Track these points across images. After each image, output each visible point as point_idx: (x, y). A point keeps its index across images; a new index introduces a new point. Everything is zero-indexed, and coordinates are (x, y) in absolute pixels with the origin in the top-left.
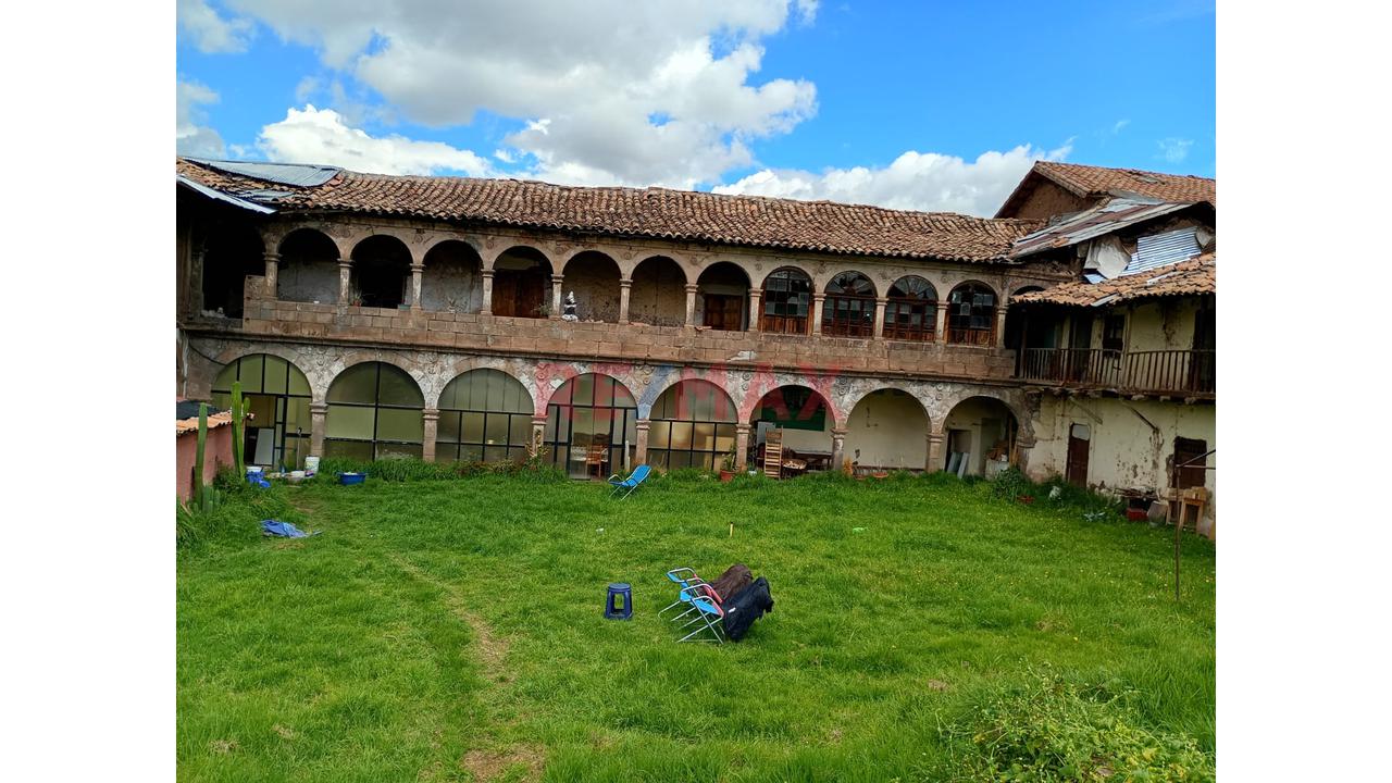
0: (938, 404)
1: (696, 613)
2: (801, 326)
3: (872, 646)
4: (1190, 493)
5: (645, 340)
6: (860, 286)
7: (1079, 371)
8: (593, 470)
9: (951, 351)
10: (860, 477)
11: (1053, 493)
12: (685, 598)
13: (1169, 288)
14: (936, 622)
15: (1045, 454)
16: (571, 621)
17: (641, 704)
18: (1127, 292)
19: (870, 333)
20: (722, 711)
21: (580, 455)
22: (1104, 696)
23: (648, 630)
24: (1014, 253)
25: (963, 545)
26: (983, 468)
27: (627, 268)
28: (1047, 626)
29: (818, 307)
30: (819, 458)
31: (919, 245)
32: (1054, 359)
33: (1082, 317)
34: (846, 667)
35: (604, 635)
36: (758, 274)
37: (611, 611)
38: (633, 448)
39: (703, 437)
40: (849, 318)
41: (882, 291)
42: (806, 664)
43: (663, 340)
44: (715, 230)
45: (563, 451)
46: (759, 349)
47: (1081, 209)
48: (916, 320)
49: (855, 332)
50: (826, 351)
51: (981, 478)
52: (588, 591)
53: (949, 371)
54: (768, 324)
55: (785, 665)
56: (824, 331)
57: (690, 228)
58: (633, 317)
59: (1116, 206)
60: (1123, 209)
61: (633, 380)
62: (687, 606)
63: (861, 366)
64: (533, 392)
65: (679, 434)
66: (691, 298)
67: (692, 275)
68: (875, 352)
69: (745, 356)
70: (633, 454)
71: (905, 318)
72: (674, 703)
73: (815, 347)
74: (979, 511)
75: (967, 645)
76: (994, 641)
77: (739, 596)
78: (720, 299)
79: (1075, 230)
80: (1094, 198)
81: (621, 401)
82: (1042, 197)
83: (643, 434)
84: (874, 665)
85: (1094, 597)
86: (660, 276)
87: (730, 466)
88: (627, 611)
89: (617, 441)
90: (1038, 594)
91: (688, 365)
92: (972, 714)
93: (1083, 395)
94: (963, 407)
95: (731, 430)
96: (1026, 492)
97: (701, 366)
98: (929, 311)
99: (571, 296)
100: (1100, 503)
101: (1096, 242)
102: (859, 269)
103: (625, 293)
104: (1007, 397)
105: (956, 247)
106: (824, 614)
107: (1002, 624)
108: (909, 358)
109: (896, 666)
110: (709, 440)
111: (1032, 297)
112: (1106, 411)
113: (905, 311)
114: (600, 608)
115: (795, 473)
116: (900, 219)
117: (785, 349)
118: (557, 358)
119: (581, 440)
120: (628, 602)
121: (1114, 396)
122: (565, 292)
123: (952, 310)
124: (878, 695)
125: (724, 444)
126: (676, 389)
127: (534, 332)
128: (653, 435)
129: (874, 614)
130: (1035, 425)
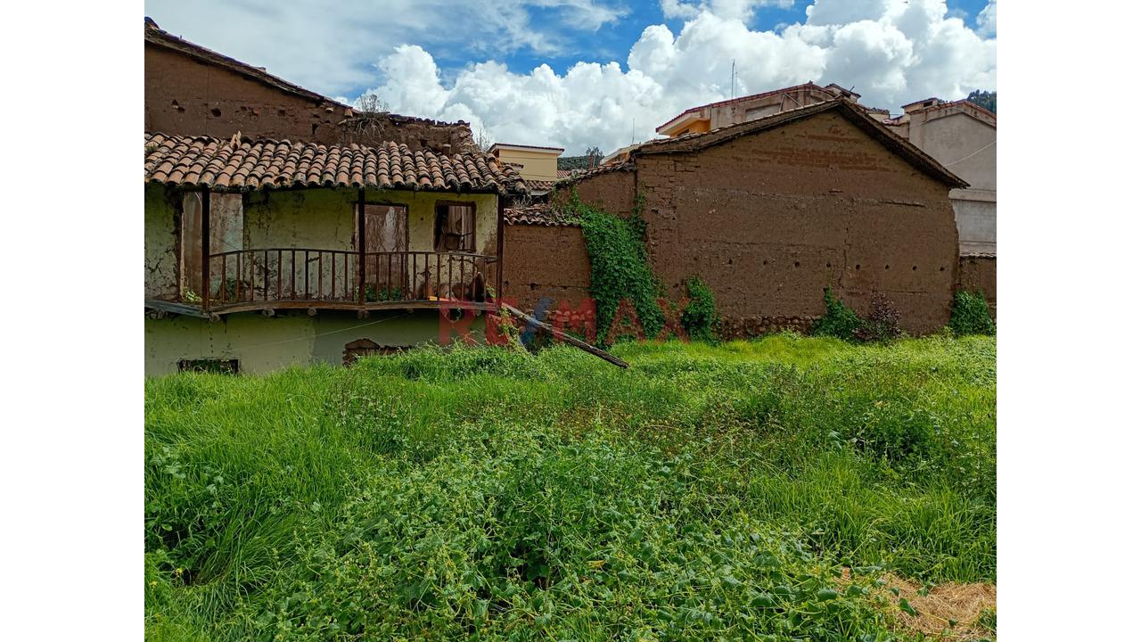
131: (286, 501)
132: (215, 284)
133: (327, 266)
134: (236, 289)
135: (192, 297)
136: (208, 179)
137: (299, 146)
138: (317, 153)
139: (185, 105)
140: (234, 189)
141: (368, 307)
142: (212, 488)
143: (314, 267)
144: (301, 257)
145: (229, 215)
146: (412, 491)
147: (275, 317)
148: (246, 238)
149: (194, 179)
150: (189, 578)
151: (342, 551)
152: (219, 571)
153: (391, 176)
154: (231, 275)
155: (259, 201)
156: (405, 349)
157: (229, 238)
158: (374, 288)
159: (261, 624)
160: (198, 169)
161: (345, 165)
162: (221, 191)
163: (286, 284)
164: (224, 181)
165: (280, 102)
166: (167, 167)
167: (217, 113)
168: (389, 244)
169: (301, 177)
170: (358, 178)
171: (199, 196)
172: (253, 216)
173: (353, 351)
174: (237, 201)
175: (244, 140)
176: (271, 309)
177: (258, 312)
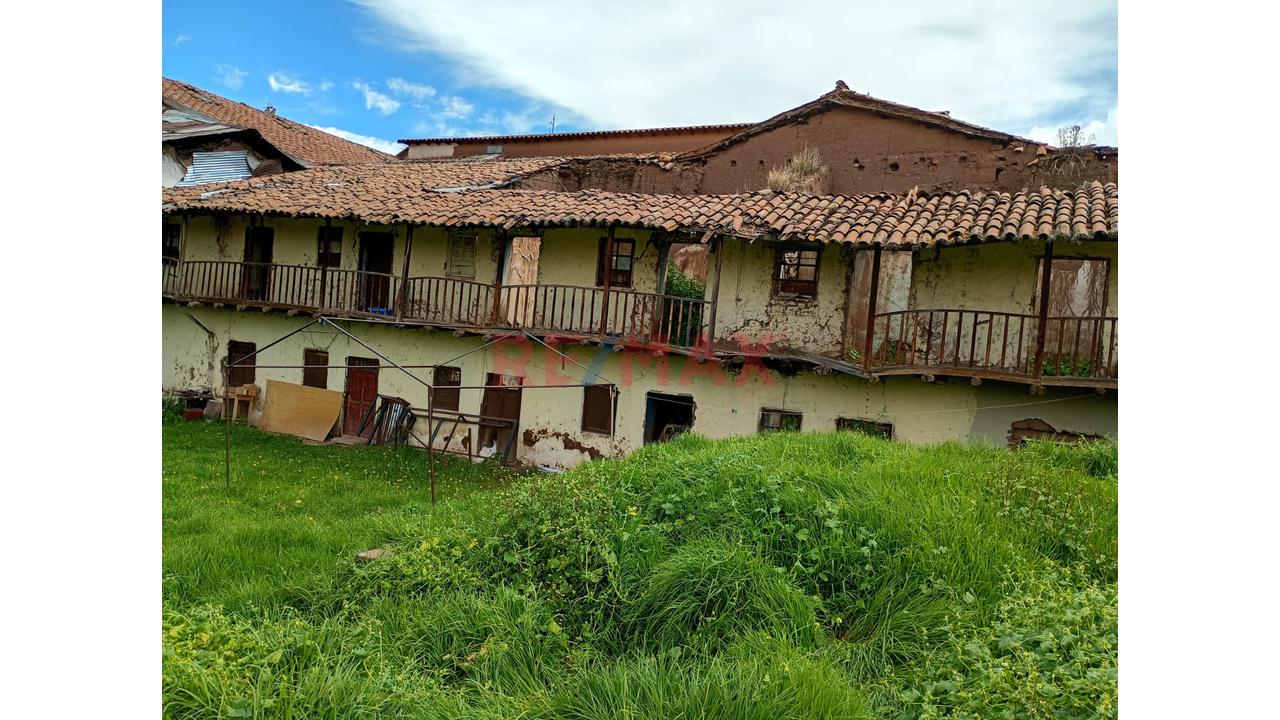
4: (242, 390)
13: (221, 204)
18: (183, 204)
121: (171, 302)
131: (939, 584)
132: (877, 343)
133: (998, 330)
134: (897, 349)
135: (854, 354)
136: (881, 237)
137: (979, 196)
138: (999, 203)
139: (866, 162)
140: (907, 247)
141: (1045, 381)
142: (865, 550)
143: (982, 332)
144: (968, 319)
145: (898, 273)
147: (934, 383)
148: (912, 297)
149: (868, 238)
150: (840, 632)
151: (997, 653)
152: (866, 634)
153: (1090, 223)
154: (895, 335)
155: (930, 260)
156: (1090, 438)
157: (894, 296)
158: (1056, 358)
159: (908, 697)
160: (873, 228)
161: (1032, 214)
162: (894, 249)
163: (950, 348)
164: (897, 239)
165: (961, 147)
166: (844, 228)
167: (895, 167)
168: (1079, 305)
169: (977, 231)
170: (1046, 229)
171: (871, 254)
172: (922, 276)
173: (1018, 433)
174: (906, 259)
175: (921, 194)
176: (931, 374)
177: (918, 376)
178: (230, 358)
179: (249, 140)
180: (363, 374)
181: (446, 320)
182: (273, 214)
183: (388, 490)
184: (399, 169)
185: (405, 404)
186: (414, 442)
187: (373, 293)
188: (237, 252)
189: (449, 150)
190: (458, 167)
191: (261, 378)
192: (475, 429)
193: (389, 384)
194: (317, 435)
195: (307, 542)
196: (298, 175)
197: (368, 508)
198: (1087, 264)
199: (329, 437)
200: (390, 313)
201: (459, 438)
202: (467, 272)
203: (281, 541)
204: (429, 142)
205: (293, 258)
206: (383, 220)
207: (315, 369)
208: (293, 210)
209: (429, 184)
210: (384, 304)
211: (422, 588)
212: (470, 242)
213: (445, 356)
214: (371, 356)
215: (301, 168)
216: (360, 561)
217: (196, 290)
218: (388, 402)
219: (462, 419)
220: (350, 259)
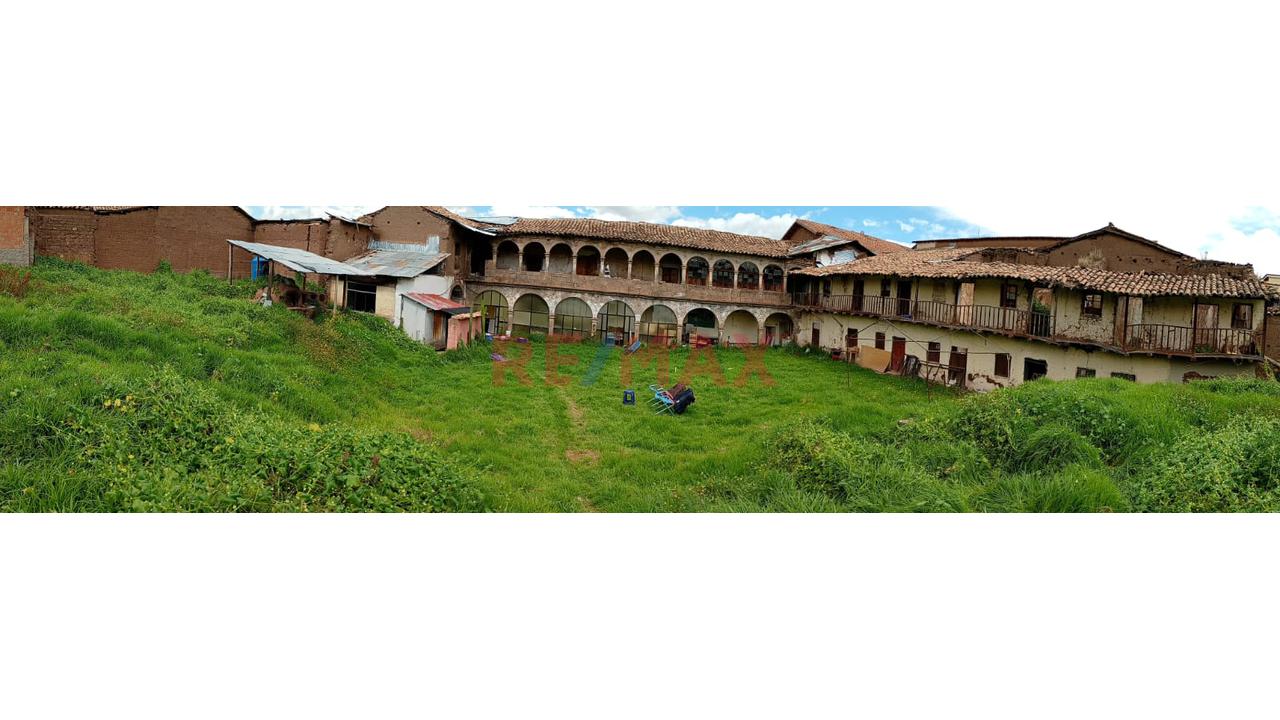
0: (761, 315)
1: (662, 403)
2: (704, 282)
3: (737, 415)
4: (852, 349)
5: (638, 286)
6: (727, 266)
7: (815, 302)
8: (617, 343)
9: (765, 293)
10: (729, 348)
11: (808, 350)
12: (657, 397)
13: (845, 271)
14: (764, 404)
15: (804, 336)
16: (608, 404)
17: (640, 438)
18: (831, 272)
19: (732, 286)
20: (675, 441)
21: (611, 335)
22: (821, 422)
23: (641, 408)
24: (789, 254)
25: (774, 373)
26: (781, 342)
27: (631, 255)
28: (804, 401)
29: (711, 274)
30: (712, 339)
31: (750, 249)
32: (806, 298)
33: (815, 280)
34: (726, 424)
35: (622, 410)
36: (685, 259)
37: (626, 401)
38: (633, 334)
39: (663, 330)
40: (723, 280)
41: (736, 269)
42: (709, 423)
43: (645, 287)
44: (667, 240)
45: (604, 334)
46: (686, 292)
47: (815, 238)
48: (750, 280)
49: (726, 286)
50: (714, 293)
51: (780, 346)
52: (616, 392)
53: (765, 302)
54: (690, 281)
55: (701, 424)
56: (714, 285)
57: (656, 239)
58: (633, 276)
59: (827, 239)
60: (829, 240)
61: (632, 303)
62: (658, 400)
63: (729, 300)
64: (592, 308)
65: (652, 329)
66: (657, 269)
67: (657, 259)
68: (734, 294)
69: (680, 295)
70: (633, 337)
71: (746, 279)
72: (654, 439)
73: (710, 292)
74: (779, 359)
75: (776, 411)
76: (786, 408)
77: (681, 396)
78: (670, 270)
79: (812, 246)
80: (818, 235)
81: (628, 313)
82: (799, 234)
83: (637, 328)
84: (738, 422)
85: (820, 389)
86: (644, 259)
87: (674, 343)
88: (632, 401)
89: (626, 331)
90: (801, 390)
91: (656, 298)
92: (775, 436)
93: (817, 312)
94: (772, 317)
95: (674, 327)
96: (797, 351)
97: (661, 299)
98: (756, 277)
99: (608, 267)
100: (823, 353)
101: (820, 251)
102: (726, 258)
103: (630, 266)
104: (789, 313)
105: (765, 250)
106: (716, 403)
107: (788, 402)
108: (746, 297)
109: (747, 422)
110: (666, 331)
111: (797, 272)
112: (825, 318)
113: (746, 277)
114: (621, 400)
115: (703, 346)
116: (743, 239)
117: (697, 292)
118: (602, 293)
119: (611, 329)
120: (633, 397)
121: (827, 312)
122: (605, 265)
123: (765, 276)
124: (740, 434)
125: (672, 333)
126: (651, 309)
127: (592, 282)
128: (641, 329)
129: (738, 403)
130: (800, 324)
131: (1150, 440)
132: (1128, 339)
133: (1178, 334)
134: (1137, 342)
135: (1118, 343)
136: (1129, 291)
137: (1169, 276)
138: (1177, 280)
139: (1123, 258)
140: (1140, 296)
141: (1196, 356)
142: (1120, 428)
143: (1172, 335)
144: (1166, 329)
145: (1137, 305)
146: (1206, 444)
147: (1153, 357)
148: (1143, 319)
149: (1123, 291)
150: (1110, 462)
151: (1170, 464)
152: (1121, 462)
153: (1211, 290)
154: (1135, 335)
155: (1151, 302)
156: (1212, 378)
157: (1136, 317)
158: (1201, 345)
159: (1136, 486)
160: (1125, 286)
161: (1190, 285)
162: (1134, 296)
163: (1159, 342)
164: (1135, 292)
165: (1162, 256)
166: (1113, 285)
167: (1135, 261)
168: (1209, 324)
169: (1168, 291)
170: (1195, 292)
171: (1125, 298)
172: (1147, 309)
173: (1186, 377)
174: (1140, 301)
175: (1145, 273)
176: (1151, 353)
177: (1145, 354)
178: (849, 335)
179: (855, 245)
180: (899, 344)
181: (933, 321)
182: (864, 274)
183: (910, 396)
184: (913, 253)
185: (917, 358)
186: (920, 375)
187: (903, 308)
188: (850, 291)
189: (933, 245)
190: (938, 252)
191: (859, 345)
192: (947, 372)
193: (910, 350)
194: (881, 370)
195: (879, 413)
196: (873, 258)
197: (901, 403)
198: (1212, 307)
199: (887, 370)
200: (910, 317)
201: (940, 375)
202: (942, 299)
203: (869, 411)
204: (925, 242)
205: (872, 292)
206: (907, 275)
207: (880, 342)
208: (871, 272)
209: (925, 260)
210: (908, 314)
211: (926, 438)
212: (943, 286)
213: (934, 337)
214: (903, 336)
215: (873, 255)
216: (899, 424)
217: (836, 307)
218: (909, 357)
219: (941, 367)
220: (894, 293)
